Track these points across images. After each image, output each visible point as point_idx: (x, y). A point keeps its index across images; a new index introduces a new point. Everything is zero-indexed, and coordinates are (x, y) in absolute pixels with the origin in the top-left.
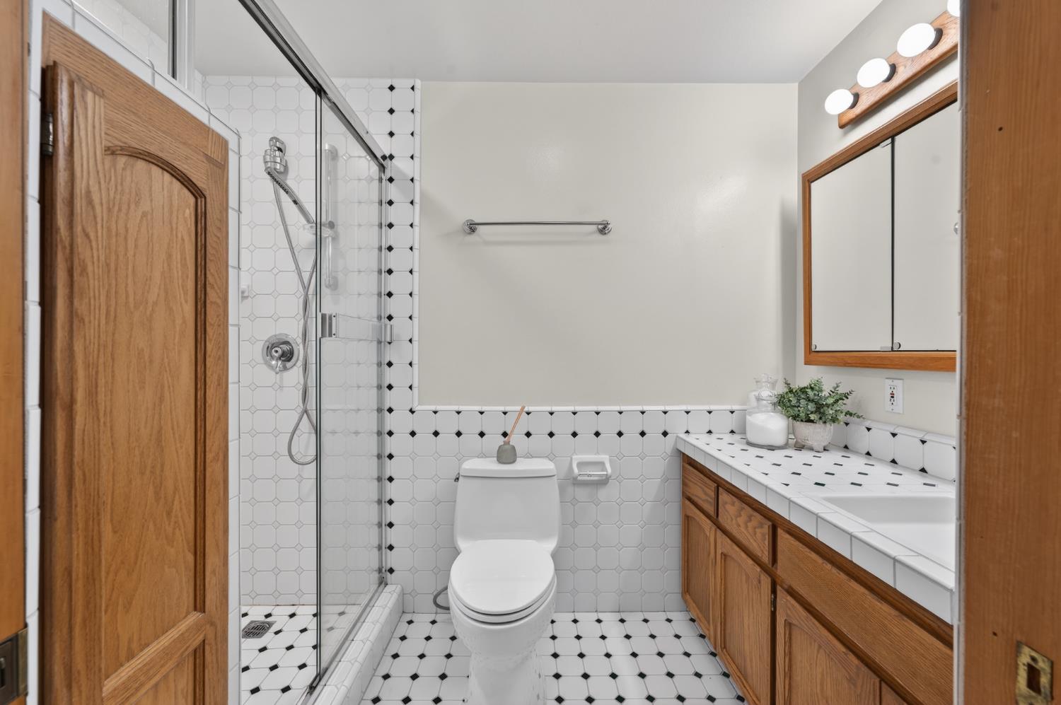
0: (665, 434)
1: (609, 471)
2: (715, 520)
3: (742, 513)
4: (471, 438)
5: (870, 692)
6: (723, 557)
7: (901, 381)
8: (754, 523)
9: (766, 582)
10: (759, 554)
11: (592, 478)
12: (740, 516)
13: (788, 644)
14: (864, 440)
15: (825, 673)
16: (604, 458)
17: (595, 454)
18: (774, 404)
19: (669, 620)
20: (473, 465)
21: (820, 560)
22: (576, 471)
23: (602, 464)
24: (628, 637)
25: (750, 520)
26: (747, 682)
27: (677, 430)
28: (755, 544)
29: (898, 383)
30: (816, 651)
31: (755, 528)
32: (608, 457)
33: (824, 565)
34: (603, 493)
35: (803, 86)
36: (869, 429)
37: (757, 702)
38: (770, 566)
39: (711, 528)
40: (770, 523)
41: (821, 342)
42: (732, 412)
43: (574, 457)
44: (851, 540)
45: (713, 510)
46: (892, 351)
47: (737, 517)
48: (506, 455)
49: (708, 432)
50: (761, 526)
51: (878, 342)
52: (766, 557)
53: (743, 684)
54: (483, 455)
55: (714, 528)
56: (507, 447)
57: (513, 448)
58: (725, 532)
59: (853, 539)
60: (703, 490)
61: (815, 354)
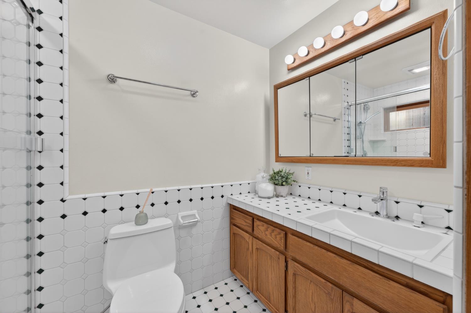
0: (222, 196)
1: (199, 218)
2: (252, 234)
3: (268, 229)
4: (113, 212)
5: (338, 296)
6: (257, 250)
7: (311, 168)
8: (275, 233)
9: (282, 258)
10: (279, 246)
11: (191, 223)
12: (267, 230)
13: (294, 283)
14: (298, 191)
15: (314, 292)
16: (195, 212)
17: (190, 211)
18: (269, 180)
19: (226, 284)
20: (116, 230)
21: (312, 245)
22: (182, 221)
23: (194, 215)
24: (210, 301)
25: (273, 232)
26: (271, 303)
27: (227, 194)
28: (276, 242)
29: (310, 169)
30: (309, 284)
31: (276, 235)
32: (196, 211)
33: (314, 247)
34: (194, 231)
35: (271, 50)
36: (300, 186)
37: (277, 312)
38: (284, 251)
39: (249, 238)
40: (285, 232)
41: (282, 153)
42: (249, 184)
43: (179, 214)
44: (330, 235)
45: (251, 229)
46: (310, 157)
47: (265, 231)
48: (141, 220)
49: (240, 194)
50: (280, 234)
51: (305, 153)
52: (282, 248)
53: (269, 305)
54: (123, 222)
55: (251, 237)
56: (142, 214)
57: (146, 214)
58: (257, 238)
59: (331, 235)
60: (245, 221)
61: (280, 158)
